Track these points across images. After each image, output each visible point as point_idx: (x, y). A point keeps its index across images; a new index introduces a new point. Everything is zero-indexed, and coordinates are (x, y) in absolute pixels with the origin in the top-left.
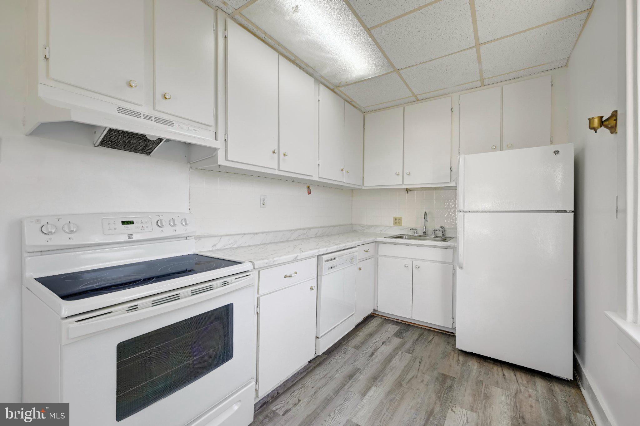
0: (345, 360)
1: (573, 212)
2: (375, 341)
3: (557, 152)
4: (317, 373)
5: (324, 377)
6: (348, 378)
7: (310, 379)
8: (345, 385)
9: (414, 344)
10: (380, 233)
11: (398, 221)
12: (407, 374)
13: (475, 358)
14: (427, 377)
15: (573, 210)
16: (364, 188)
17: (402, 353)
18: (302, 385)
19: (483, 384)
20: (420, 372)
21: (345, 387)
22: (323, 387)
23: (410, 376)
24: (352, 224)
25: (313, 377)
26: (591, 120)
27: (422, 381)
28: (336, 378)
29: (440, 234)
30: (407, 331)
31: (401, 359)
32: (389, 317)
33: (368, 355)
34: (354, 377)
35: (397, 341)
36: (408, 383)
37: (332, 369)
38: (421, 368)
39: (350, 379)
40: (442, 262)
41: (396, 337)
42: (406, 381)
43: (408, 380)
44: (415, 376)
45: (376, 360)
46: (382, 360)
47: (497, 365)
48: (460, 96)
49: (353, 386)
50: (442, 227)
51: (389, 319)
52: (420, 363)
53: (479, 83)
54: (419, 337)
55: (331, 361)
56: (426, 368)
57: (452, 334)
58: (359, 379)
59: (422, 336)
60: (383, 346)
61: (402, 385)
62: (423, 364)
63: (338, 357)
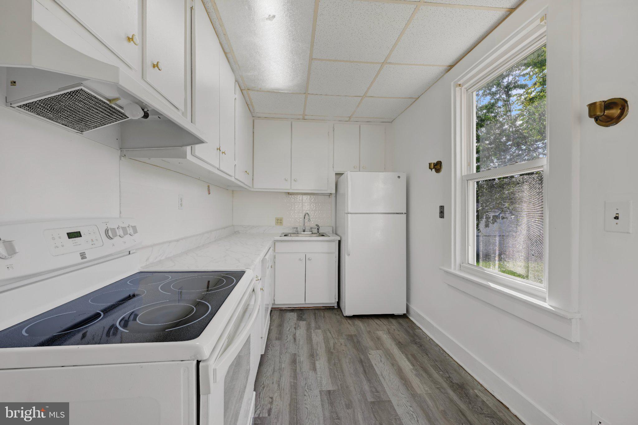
0: (278, 352)
1: (405, 213)
2: (288, 329)
3: (399, 177)
4: (264, 371)
5: (274, 371)
6: (293, 363)
7: (264, 379)
8: (296, 370)
9: (316, 322)
10: (263, 233)
11: (279, 221)
12: (329, 344)
13: (356, 318)
14: (342, 341)
15: (406, 212)
16: (252, 190)
17: (314, 331)
18: (262, 386)
19: (371, 332)
20: (335, 339)
21: (298, 371)
22: (280, 379)
23: (332, 345)
24: (233, 225)
25: (265, 375)
26: (430, 164)
27: (341, 344)
28: (283, 368)
29: (315, 231)
30: (304, 314)
31: (316, 335)
32: (283, 308)
33: (292, 341)
34: (297, 361)
35: (303, 324)
36: (334, 349)
37: (275, 362)
38: (334, 336)
39: (295, 364)
40: (328, 253)
41: (300, 321)
42: (332, 348)
43: (333, 347)
44: (335, 343)
45: (301, 343)
46: (305, 341)
47: (370, 319)
48: (334, 124)
49: (302, 368)
50: (317, 225)
51: (284, 309)
52: (330, 333)
53: (347, 119)
54: (315, 316)
55: (268, 357)
56: (336, 336)
57: (333, 308)
58: (301, 361)
59: (316, 315)
60: (297, 331)
61: (332, 352)
62: (332, 333)
63: (271, 352)
